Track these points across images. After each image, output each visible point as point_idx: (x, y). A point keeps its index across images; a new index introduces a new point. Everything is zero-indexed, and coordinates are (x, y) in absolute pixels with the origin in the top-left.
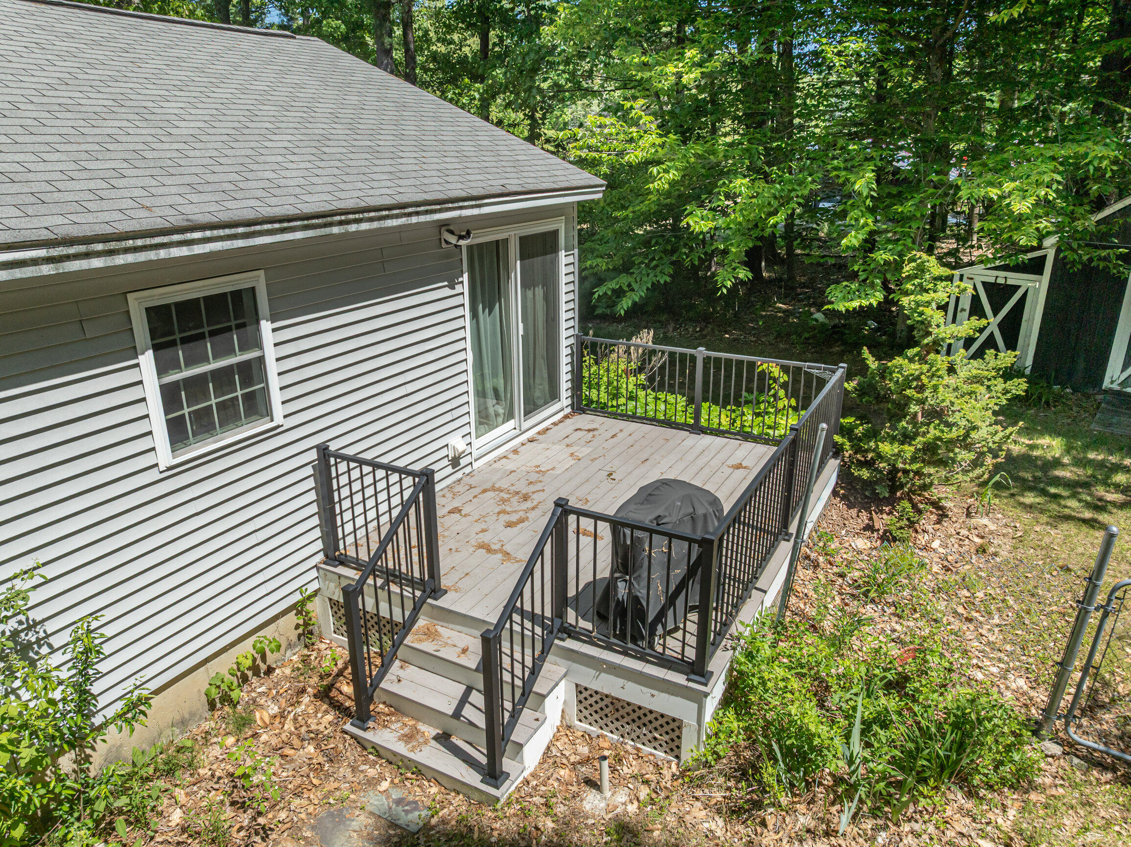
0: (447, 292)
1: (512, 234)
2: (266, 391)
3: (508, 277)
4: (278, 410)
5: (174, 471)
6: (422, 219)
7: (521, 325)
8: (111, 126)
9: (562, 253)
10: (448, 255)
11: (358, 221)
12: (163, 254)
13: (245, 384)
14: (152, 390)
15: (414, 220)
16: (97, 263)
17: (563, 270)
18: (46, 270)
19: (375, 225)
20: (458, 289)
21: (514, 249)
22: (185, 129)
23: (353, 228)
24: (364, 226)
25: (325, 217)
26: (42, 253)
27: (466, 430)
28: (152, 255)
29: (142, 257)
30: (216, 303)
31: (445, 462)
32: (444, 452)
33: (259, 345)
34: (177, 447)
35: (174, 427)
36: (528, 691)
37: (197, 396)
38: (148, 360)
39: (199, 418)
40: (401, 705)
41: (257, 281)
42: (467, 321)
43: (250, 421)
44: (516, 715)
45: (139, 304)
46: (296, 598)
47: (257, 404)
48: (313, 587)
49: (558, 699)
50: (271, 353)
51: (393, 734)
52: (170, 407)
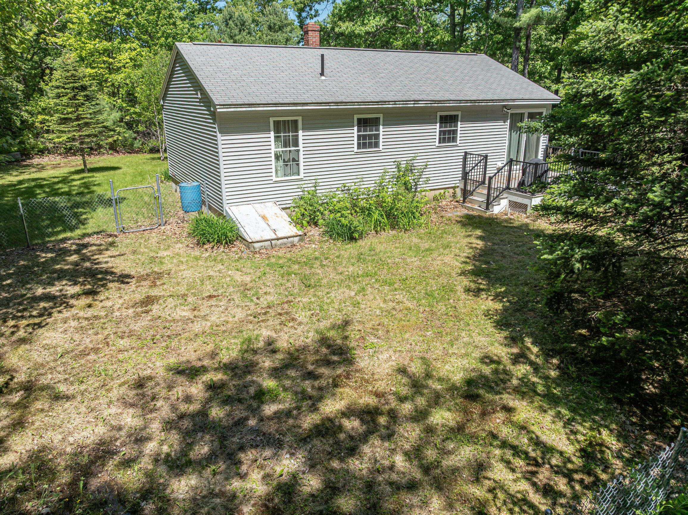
0: (502, 124)
1: (526, 111)
2: (457, 137)
4: (458, 142)
5: (438, 147)
6: (498, 104)
7: (525, 138)
8: (436, 82)
10: (504, 114)
11: (482, 103)
12: (445, 105)
13: (453, 134)
14: (438, 131)
15: (495, 104)
16: (436, 105)
18: (429, 105)
20: (506, 123)
21: (526, 115)
22: (450, 82)
23: (480, 104)
25: (475, 101)
26: (429, 102)
27: (503, 162)
28: (443, 105)
30: (451, 116)
31: (495, 169)
32: (495, 166)
33: (457, 127)
34: (440, 143)
35: (440, 139)
36: (497, 196)
37: (445, 134)
38: (438, 125)
39: (444, 138)
40: (472, 201)
41: (459, 113)
42: (508, 133)
43: (453, 142)
44: (494, 199)
45: (439, 114)
46: (453, 185)
47: (454, 140)
48: (458, 185)
49: (504, 203)
50: (459, 129)
51: (469, 205)
52: (440, 135)
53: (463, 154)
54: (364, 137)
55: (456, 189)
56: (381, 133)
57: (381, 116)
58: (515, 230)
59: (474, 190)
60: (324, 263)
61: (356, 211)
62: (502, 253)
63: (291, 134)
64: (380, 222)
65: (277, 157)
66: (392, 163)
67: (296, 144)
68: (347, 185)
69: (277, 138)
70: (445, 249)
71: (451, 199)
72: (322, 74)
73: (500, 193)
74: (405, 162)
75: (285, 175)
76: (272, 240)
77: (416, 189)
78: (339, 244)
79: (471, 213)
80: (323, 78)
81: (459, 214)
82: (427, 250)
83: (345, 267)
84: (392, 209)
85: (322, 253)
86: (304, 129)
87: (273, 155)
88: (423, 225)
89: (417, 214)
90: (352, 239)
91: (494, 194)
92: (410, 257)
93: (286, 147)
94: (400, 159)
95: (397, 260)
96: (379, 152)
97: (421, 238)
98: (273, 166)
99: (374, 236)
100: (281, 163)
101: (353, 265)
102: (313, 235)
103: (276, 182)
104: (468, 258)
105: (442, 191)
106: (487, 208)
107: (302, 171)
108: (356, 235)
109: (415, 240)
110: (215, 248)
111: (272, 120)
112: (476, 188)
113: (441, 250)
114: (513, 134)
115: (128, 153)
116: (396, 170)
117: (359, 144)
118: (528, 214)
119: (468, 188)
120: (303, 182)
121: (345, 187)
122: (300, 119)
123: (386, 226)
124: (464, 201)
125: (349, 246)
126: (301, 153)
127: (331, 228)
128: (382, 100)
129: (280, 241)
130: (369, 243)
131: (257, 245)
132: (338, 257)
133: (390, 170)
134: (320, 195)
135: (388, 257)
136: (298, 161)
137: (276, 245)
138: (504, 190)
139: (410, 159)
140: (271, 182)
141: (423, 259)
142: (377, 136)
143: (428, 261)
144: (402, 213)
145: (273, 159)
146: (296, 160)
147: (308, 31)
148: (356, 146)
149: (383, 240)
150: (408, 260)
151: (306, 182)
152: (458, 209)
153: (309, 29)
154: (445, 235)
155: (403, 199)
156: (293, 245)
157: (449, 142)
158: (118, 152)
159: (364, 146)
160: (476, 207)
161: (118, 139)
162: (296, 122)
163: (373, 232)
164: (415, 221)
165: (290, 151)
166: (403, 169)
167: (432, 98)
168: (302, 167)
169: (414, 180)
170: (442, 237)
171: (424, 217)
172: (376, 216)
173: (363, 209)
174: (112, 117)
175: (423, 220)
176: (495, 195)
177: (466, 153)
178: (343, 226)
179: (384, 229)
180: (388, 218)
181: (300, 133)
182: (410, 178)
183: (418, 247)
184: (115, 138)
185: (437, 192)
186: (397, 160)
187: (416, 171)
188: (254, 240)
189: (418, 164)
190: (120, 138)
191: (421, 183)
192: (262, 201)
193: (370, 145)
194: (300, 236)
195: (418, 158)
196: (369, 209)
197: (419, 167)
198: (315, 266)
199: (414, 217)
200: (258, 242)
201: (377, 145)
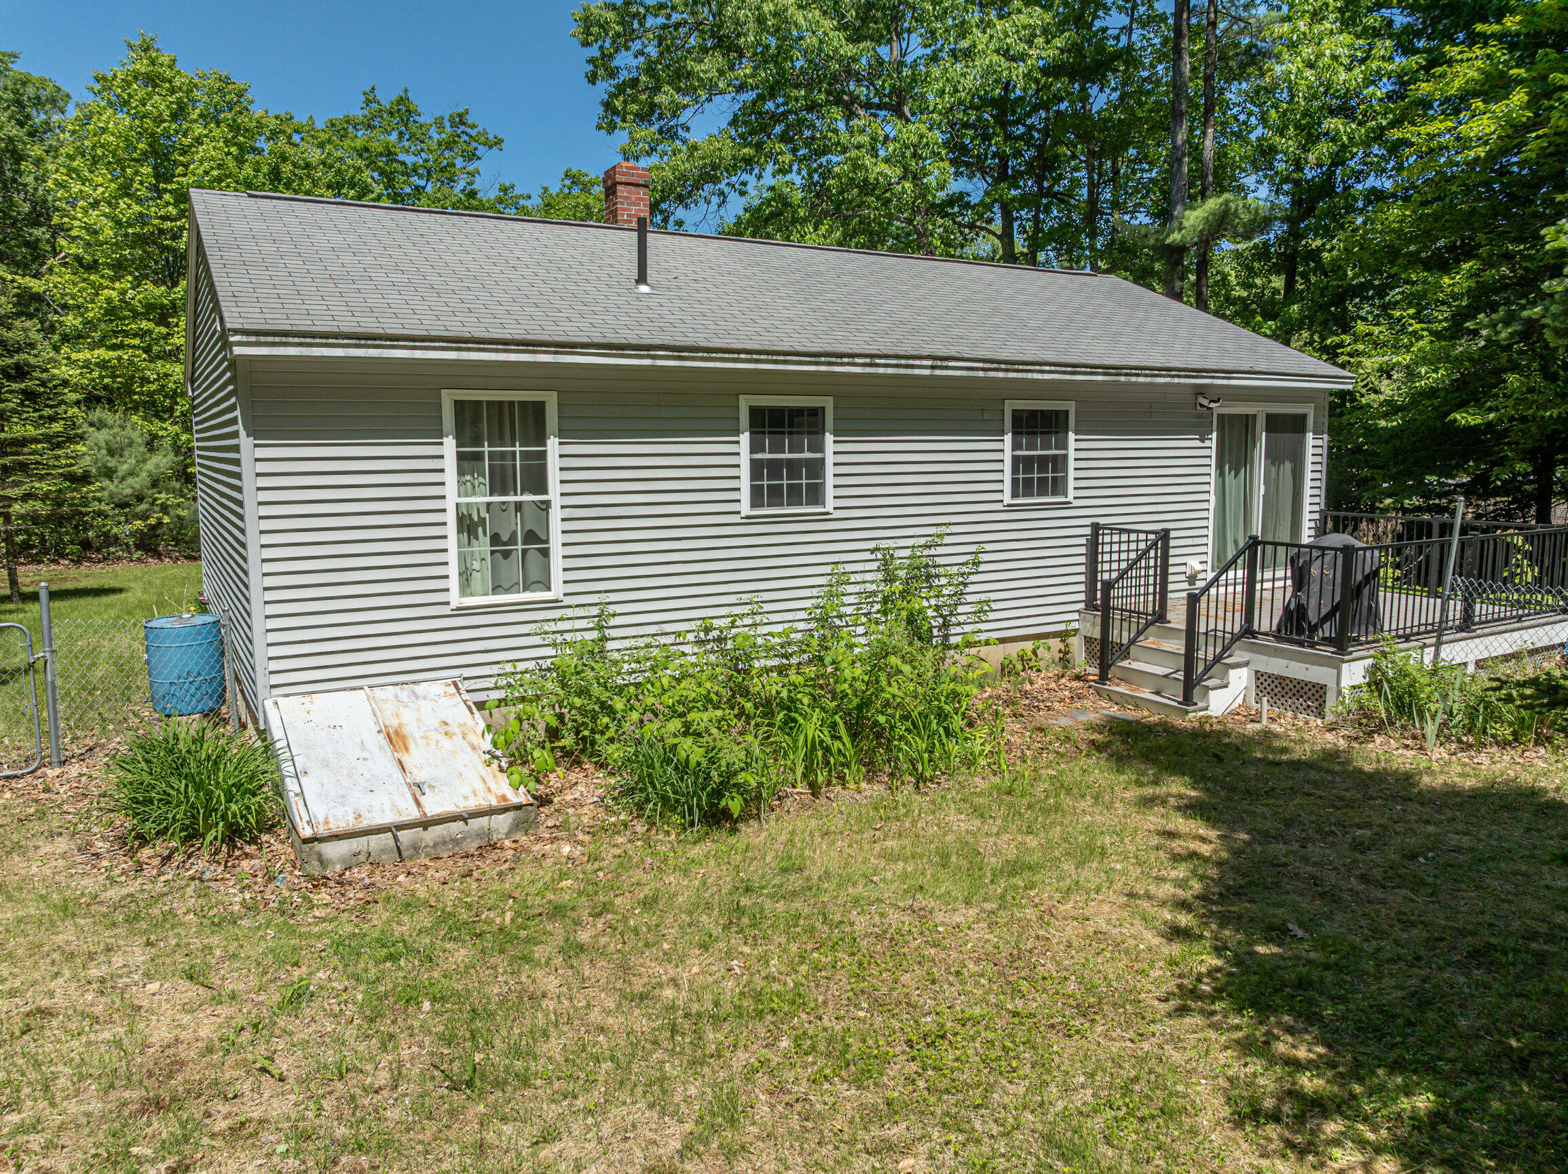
0: (1198, 444)
1: (1260, 410)
2: (1065, 478)
3: (1254, 446)
4: (1071, 493)
5: (1011, 508)
6: (1182, 381)
7: (1262, 487)
9: (1310, 435)
10: (1201, 416)
11: (1137, 375)
12: (1029, 375)
13: (1055, 470)
14: (1008, 456)
15: (1176, 380)
16: (1001, 375)
17: (1310, 451)
18: (981, 374)
19: (1149, 380)
20: (1207, 443)
21: (1261, 423)
23: (1134, 379)
24: (1141, 379)
25: (1117, 369)
26: (980, 365)
27: (1203, 558)
28: (1024, 375)
29: (1020, 375)
30: (1046, 415)
31: (1183, 577)
32: (1182, 569)
33: (1065, 447)
34: (1015, 495)
35: (1015, 482)
36: (1218, 659)
37: (1028, 468)
38: (1008, 438)
39: (1028, 482)
40: (1129, 677)
41: (1071, 407)
42: (1213, 471)
43: (1054, 493)
44: (1207, 669)
45: (1009, 407)
46: (1062, 627)
47: (1058, 486)
48: (1075, 625)
49: (1240, 679)
50: (1072, 454)
51: (1122, 689)
52: (1015, 470)
53: (1088, 531)
54: (775, 468)
55: (1071, 640)
56: (830, 459)
57: (828, 403)
58: (1313, 775)
59: (1132, 642)
60: (584, 936)
61: (742, 713)
62: (1316, 881)
63: (518, 449)
64: (827, 750)
65: (468, 525)
66: (868, 556)
67: (537, 482)
68: (716, 623)
69: (466, 462)
70: (1079, 865)
71: (1057, 670)
72: (642, 278)
73: (1225, 649)
74: (907, 553)
75: (496, 589)
76: (401, 827)
77: (946, 637)
78: (666, 840)
79: (1131, 714)
80: (644, 289)
81: (1092, 717)
82: (1014, 868)
83: (667, 957)
84: (865, 704)
85: (590, 887)
86: (565, 434)
87: (451, 518)
88: (982, 761)
89: (957, 722)
90: (716, 818)
91: (1205, 652)
92: (946, 899)
93: (504, 493)
94: (891, 543)
95: (894, 917)
96: (825, 517)
97: (979, 813)
98: (452, 557)
99: (804, 806)
100: (483, 546)
101: (704, 947)
102: (577, 804)
103: (462, 611)
104: (1183, 905)
105: (1028, 646)
106: (1188, 699)
107: (557, 576)
108: (735, 805)
109: (960, 823)
110: (178, 858)
111: (447, 399)
112: (1139, 633)
113: (1068, 866)
114: (1229, 478)
115: (186, 558)
116: (880, 576)
117: (756, 492)
118: (1330, 718)
119: (1115, 635)
120: (556, 614)
121: (707, 630)
122: (551, 400)
123: (846, 765)
124: (1103, 677)
125: (708, 846)
126: (556, 514)
127: (641, 779)
128: (829, 349)
129: (437, 831)
130: (783, 837)
131: (333, 850)
132: (648, 904)
133: (858, 577)
134: (616, 656)
135: (856, 901)
136: (547, 542)
137: (416, 847)
138: (1236, 638)
139: (922, 541)
140: (446, 610)
141: (1003, 916)
142: (816, 468)
143: (1025, 925)
144: (905, 718)
145: (451, 529)
146: (536, 538)
147: (615, 184)
148: (745, 495)
149: (839, 822)
150: (939, 917)
151: (570, 613)
152: (1088, 703)
153: (619, 178)
154: (1067, 801)
155: (907, 669)
156: (490, 846)
157: (1043, 492)
158: (159, 556)
159: (775, 495)
160: (1146, 694)
161: (160, 523)
162: (539, 408)
163: (802, 788)
164: (951, 746)
165: (519, 506)
166: (902, 574)
167: (989, 355)
168: (557, 563)
169: (938, 608)
170: (1057, 808)
171: (981, 733)
172: (812, 727)
173: (767, 706)
174: (150, 466)
175: (979, 740)
176: (1210, 657)
177: (1096, 527)
178: (682, 769)
179: (842, 779)
180: (854, 736)
181: (553, 445)
182: (925, 603)
183: (971, 853)
184: (152, 521)
185: (1013, 649)
186: (883, 544)
187: (944, 581)
188: (322, 831)
189: (949, 557)
190: (166, 520)
191: (961, 619)
192: (408, 677)
193: (795, 496)
194: (518, 807)
195: (947, 540)
196: (790, 706)
197: (955, 570)
198: (539, 952)
199: (946, 729)
200: (337, 837)
201: (815, 495)
